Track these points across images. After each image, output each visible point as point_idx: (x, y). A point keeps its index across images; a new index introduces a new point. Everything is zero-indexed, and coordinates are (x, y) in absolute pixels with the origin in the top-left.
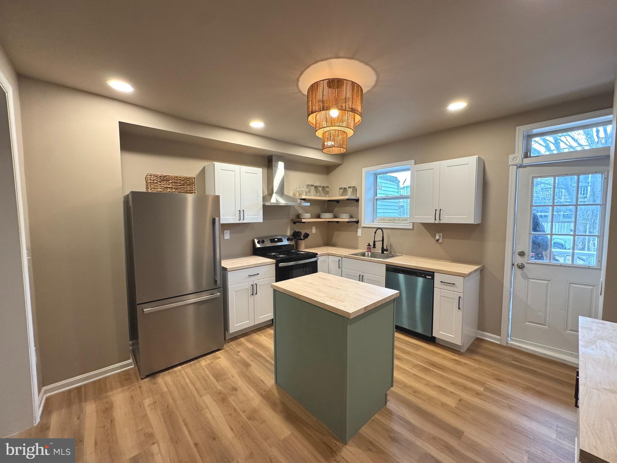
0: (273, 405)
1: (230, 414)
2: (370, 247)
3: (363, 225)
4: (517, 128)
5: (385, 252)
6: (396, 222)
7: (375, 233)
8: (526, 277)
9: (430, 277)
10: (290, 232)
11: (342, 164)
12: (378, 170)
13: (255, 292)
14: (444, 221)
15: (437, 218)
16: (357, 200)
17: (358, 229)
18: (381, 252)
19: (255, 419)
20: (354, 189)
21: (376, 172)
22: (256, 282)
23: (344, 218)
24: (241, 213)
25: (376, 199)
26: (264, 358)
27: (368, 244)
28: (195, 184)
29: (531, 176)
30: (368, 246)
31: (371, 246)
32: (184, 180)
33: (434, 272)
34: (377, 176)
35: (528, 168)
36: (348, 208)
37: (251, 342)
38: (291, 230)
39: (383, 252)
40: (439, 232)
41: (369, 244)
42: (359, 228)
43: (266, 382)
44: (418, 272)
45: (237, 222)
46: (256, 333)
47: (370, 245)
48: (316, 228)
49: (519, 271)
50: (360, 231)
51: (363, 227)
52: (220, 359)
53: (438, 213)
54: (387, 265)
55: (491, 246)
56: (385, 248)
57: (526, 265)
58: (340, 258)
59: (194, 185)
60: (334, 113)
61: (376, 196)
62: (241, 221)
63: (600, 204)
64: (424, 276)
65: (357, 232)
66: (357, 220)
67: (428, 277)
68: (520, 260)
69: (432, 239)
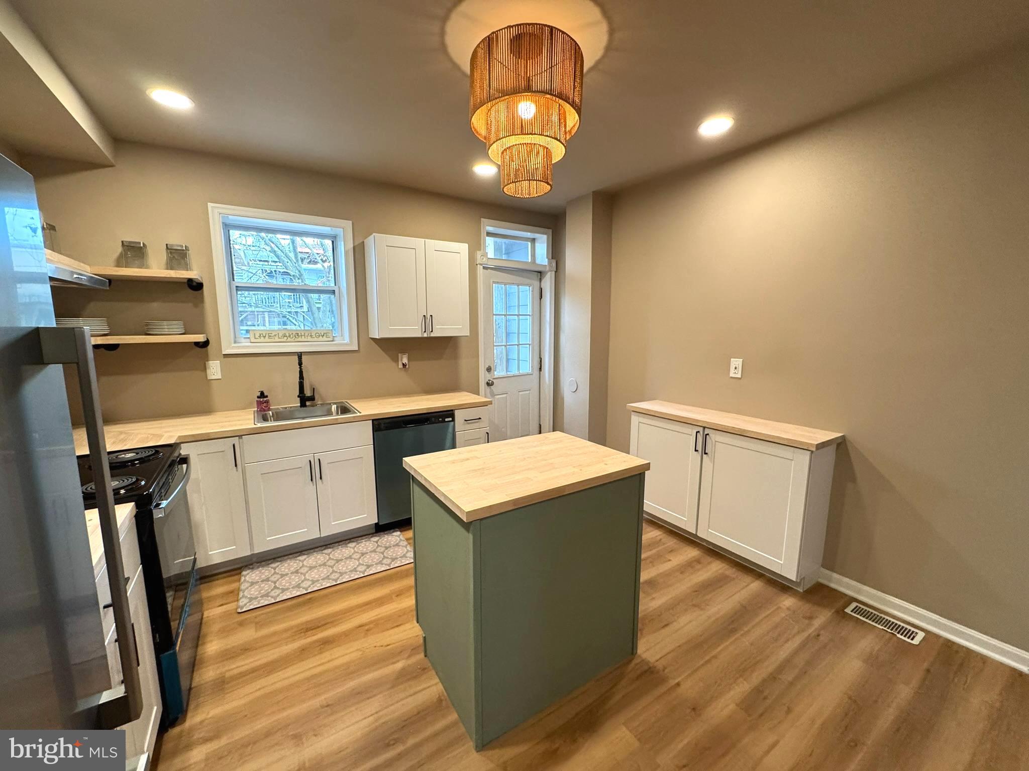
2: (265, 399)
3: (227, 352)
4: (482, 219)
5: (308, 403)
7: (299, 364)
8: (493, 394)
9: (451, 419)
11: (112, 166)
12: (230, 217)
14: (436, 334)
15: (427, 329)
16: (195, 286)
17: (208, 361)
18: (299, 405)
21: (228, 222)
23: (170, 334)
25: (236, 287)
27: (259, 394)
29: (492, 281)
30: (258, 397)
31: (267, 397)
33: (452, 410)
34: (228, 231)
35: (489, 270)
39: (303, 405)
40: (403, 352)
41: (262, 393)
42: (210, 358)
44: (434, 417)
47: (265, 394)
49: (488, 389)
50: (215, 369)
51: (226, 356)
53: (428, 321)
54: (373, 420)
56: (308, 393)
57: (494, 381)
58: (236, 440)
61: (234, 280)
63: (529, 315)
64: (440, 419)
65: (205, 369)
66: (206, 339)
67: (446, 420)
68: (489, 377)
69: (394, 364)
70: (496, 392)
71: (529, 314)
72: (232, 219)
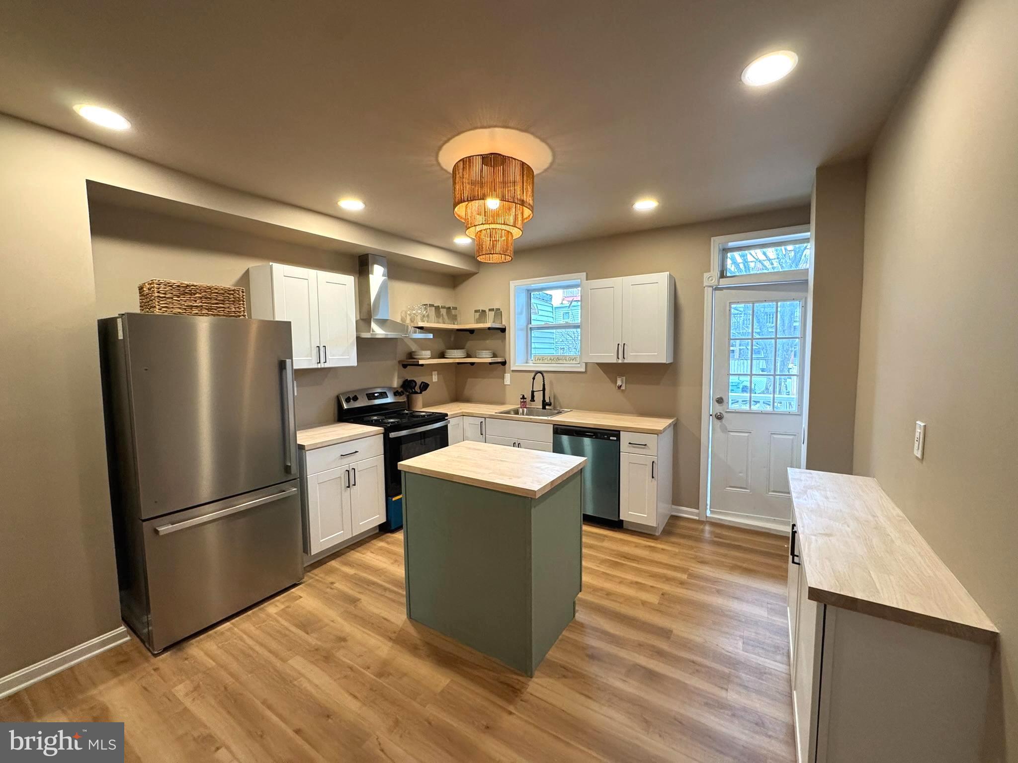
0: (414, 650)
1: (346, 677)
2: (525, 400)
3: (513, 368)
4: (712, 239)
5: (547, 407)
6: (561, 362)
7: (534, 379)
8: (725, 430)
9: (615, 439)
10: (398, 382)
11: (476, 273)
12: (532, 285)
13: (352, 482)
14: (629, 360)
15: (621, 356)
16: (503, 330)
18: (541, 407)
19: (389, 674)
20: (498, 313)
21: (530, 288)
22: (352, 465)
23: (485, 357)
24: (321, 350)
25: (530, 328)
26: (381, 586)
27: (521, 397)
28: (243, 301)
29: (728, 301)
30: (521, 399)
31: (526, 399)
32: (223, 294)
33: (619, 431)
34: (530, 294)
35: (724, 291)
36: (487, 341)
37: (350, 565)
38: (398, 378)
39: (544, 408)
40: (621, 375)
41: (523, 396)
42: (506, 372)
43: (393, 620)
44: (599, 433)
45: (315, 366)
46: (356, 550)
47: (525, 397)
48: (438, 374)
49: (718, 422)
50: (508, 376)
51: (513, 371)
52: (301, 599)
53: (621, 349)
54: (554, 425)
55: (685, 391)
56: (547, 400)
57: (725, 414)
58: (483, 420)
59: (242, 303)
60: (493, 203)
61: (531, 324)
62: (322, 365)
63: (798, 338)
64: (606, 437)
65: (503, 378)
66: (504, 361)
67: (611, 438)
68: (719, 409)
69: (612, 386)
70: (729, 427)
71: (798, 336)
72: (534, 286)
